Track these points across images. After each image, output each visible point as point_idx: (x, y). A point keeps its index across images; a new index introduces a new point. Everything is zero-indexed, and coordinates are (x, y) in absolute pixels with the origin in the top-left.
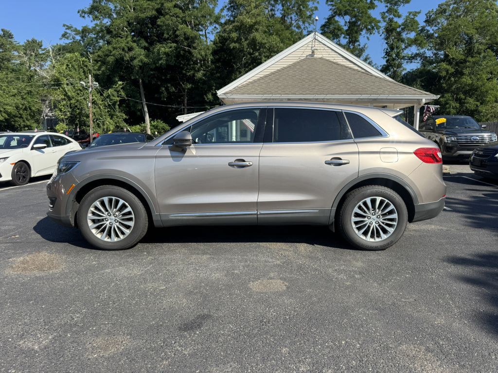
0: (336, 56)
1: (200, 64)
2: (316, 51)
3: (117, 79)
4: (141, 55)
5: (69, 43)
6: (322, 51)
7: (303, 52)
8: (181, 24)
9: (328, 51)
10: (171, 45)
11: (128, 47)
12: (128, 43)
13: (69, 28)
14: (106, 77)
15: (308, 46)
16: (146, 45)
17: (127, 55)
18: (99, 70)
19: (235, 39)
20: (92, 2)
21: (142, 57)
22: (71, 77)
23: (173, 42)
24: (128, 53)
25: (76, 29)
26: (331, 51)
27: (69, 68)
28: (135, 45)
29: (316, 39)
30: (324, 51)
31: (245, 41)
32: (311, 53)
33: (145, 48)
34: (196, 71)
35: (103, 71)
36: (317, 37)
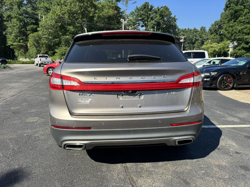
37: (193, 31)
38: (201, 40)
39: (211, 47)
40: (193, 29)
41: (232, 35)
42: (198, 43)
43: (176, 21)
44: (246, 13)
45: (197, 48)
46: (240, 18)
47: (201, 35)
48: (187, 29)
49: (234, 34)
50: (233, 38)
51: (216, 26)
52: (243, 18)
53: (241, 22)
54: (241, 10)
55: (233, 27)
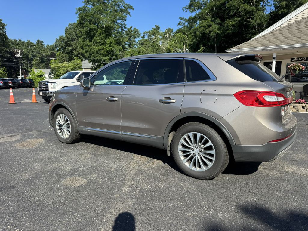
1: (258, 29)
3: (202, 46)
4: (215, 29)
5: (182, 28)
8: (243, 4)
10: (236, 19)
11: (208, 25)
12: (208, 22)
13: (182, 19)
14: (195, 45)
16: (220, 22)
17: (207, 30)
18: (192, 41)
19: (284, 6)
20: (190, 1)
21: (216, 30)
22: (177, 47)
23: (238, 17)
24: (208, 29)
25: (186, 19)
27: (176, 42)
28: (212, 23)
31: (293, 6)
33: (219, 24)
34: (253, 34)
35: (194, 42)
37: (27, 45)
38: (39, 57)
39: (62, 66)
40: (26, 41)
41: (91, 55)
42: (36, 60)
43: (5, 27)
44: (100, 33)
45: (36, 66)
46: (95, 38)
47: (39, 51)
48: (18, 40)
49: (93, 55)
50: (92, 58)
51: (61, 42)
52: (99, 38)
53: (96, 43)
54: (95, 29)
55: (90, 47)
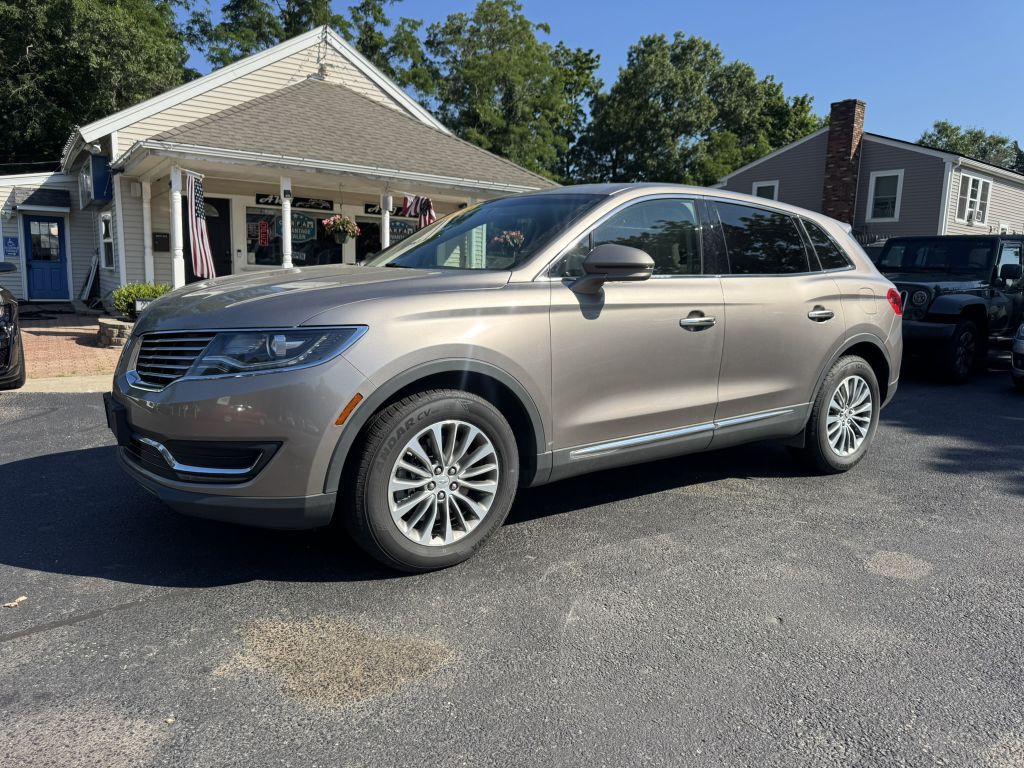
0: (370, 87)
2: (328, 68)
6: (341, 71)
7: (300, 66)
9: (352, 73)
15: (309, 55)
26: (359, 74)
29: (326, 42)
30: (345, 71)
32: (317, 71)
36: (329, 37)
